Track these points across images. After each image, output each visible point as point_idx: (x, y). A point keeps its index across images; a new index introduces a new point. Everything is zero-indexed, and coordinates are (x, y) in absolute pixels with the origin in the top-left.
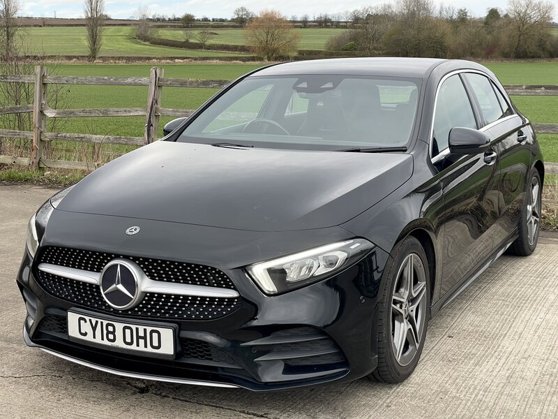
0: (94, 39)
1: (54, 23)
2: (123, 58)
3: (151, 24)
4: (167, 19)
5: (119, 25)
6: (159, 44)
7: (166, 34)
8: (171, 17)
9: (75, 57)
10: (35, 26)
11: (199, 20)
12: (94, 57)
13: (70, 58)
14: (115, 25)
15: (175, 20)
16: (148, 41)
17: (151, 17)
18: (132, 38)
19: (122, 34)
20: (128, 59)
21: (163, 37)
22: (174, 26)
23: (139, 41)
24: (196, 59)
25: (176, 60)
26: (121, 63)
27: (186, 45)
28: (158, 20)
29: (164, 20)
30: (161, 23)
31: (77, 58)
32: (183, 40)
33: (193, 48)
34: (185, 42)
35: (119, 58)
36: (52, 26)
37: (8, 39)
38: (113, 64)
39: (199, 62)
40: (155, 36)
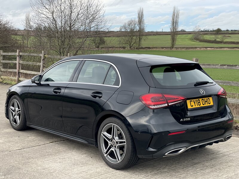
0: (173, 40)
1: (162, 33)
2: (185, 47)
3: (202, 33)
4: (210, 31)
5: (187, 34)
6: (203, 41)
7: (207, 37)
8: (212, 30)
9: (165, 47)
10: (153, 35)
11: (224, 31)
12: (173, 48)
13: (163, 48)
14: (186, 34)
15: (213, 31)
16: (198, 40)
17: (203, 30)
18: (191, 39)
19: (188, 37)
20: (187, 48)
21: (206, 39)
22: (212, 34)
23: (194, 40)
24: (217, 48)
25: (208, 48)
26: (183, 50)
27: (215, 42)
28: (206, 31)
29: (208, 31)
30: (206, 32)
31: (166, 48)
32: (214, 40)
33: (218, 43)
34: (214, 41)
35: (183, 48)
36: (160, 35)
37: (140, 41)
38: (180, 50)
39: (218, 49)
40: (202, 38)
